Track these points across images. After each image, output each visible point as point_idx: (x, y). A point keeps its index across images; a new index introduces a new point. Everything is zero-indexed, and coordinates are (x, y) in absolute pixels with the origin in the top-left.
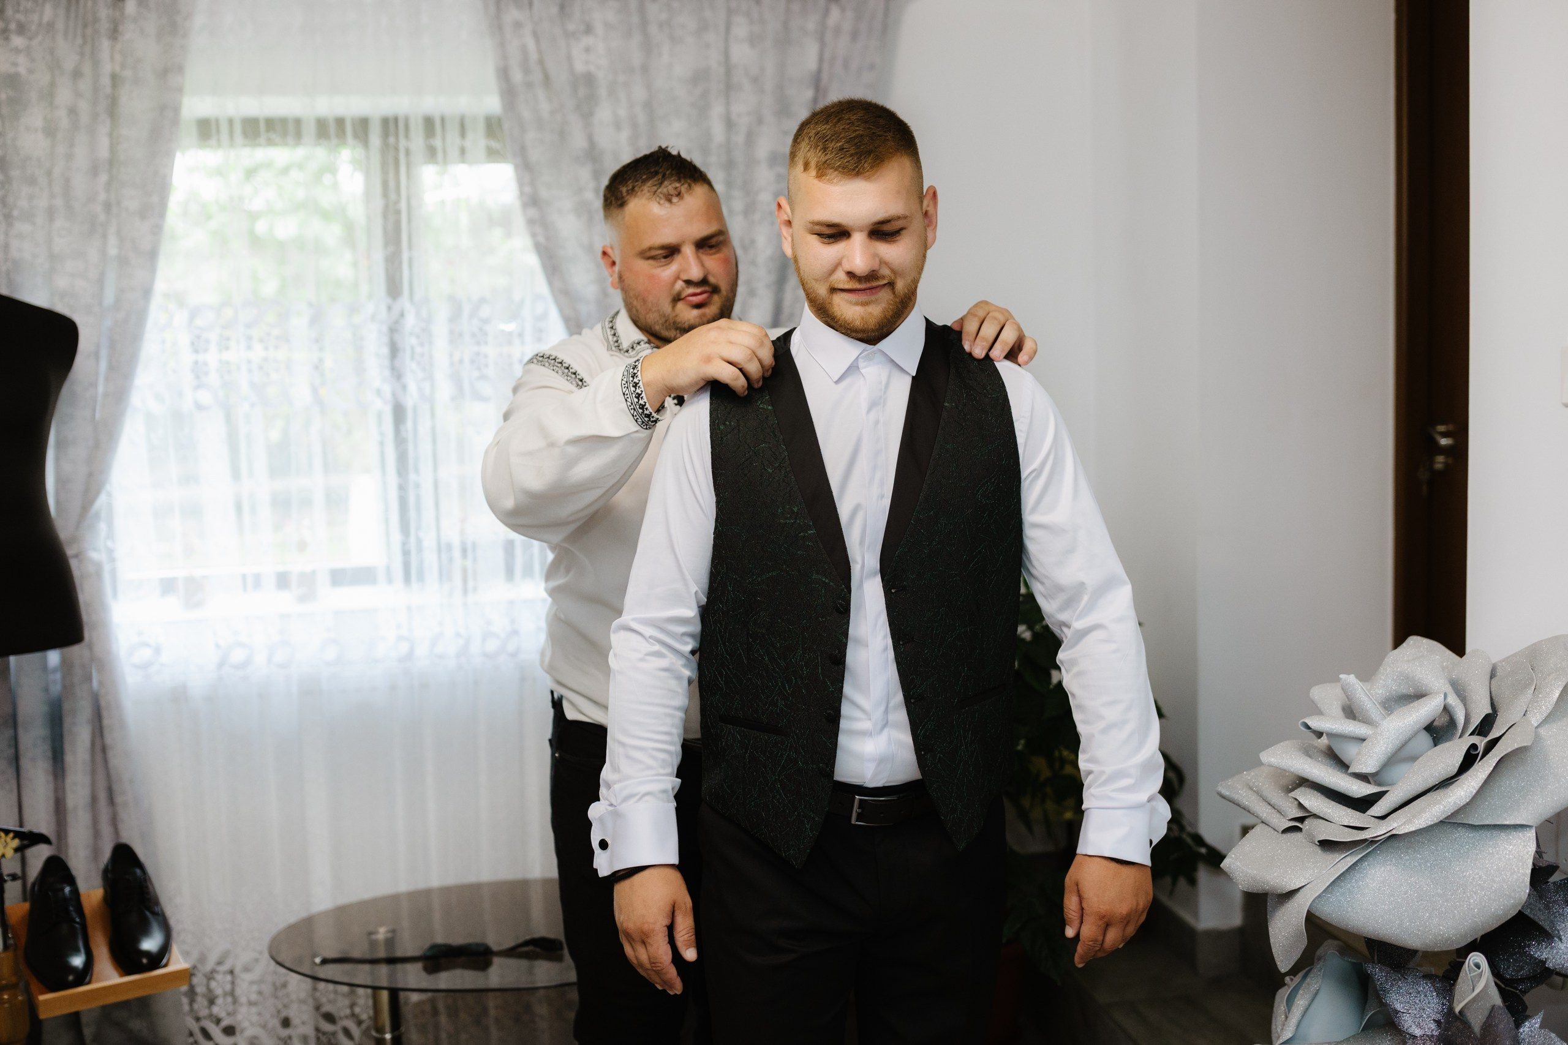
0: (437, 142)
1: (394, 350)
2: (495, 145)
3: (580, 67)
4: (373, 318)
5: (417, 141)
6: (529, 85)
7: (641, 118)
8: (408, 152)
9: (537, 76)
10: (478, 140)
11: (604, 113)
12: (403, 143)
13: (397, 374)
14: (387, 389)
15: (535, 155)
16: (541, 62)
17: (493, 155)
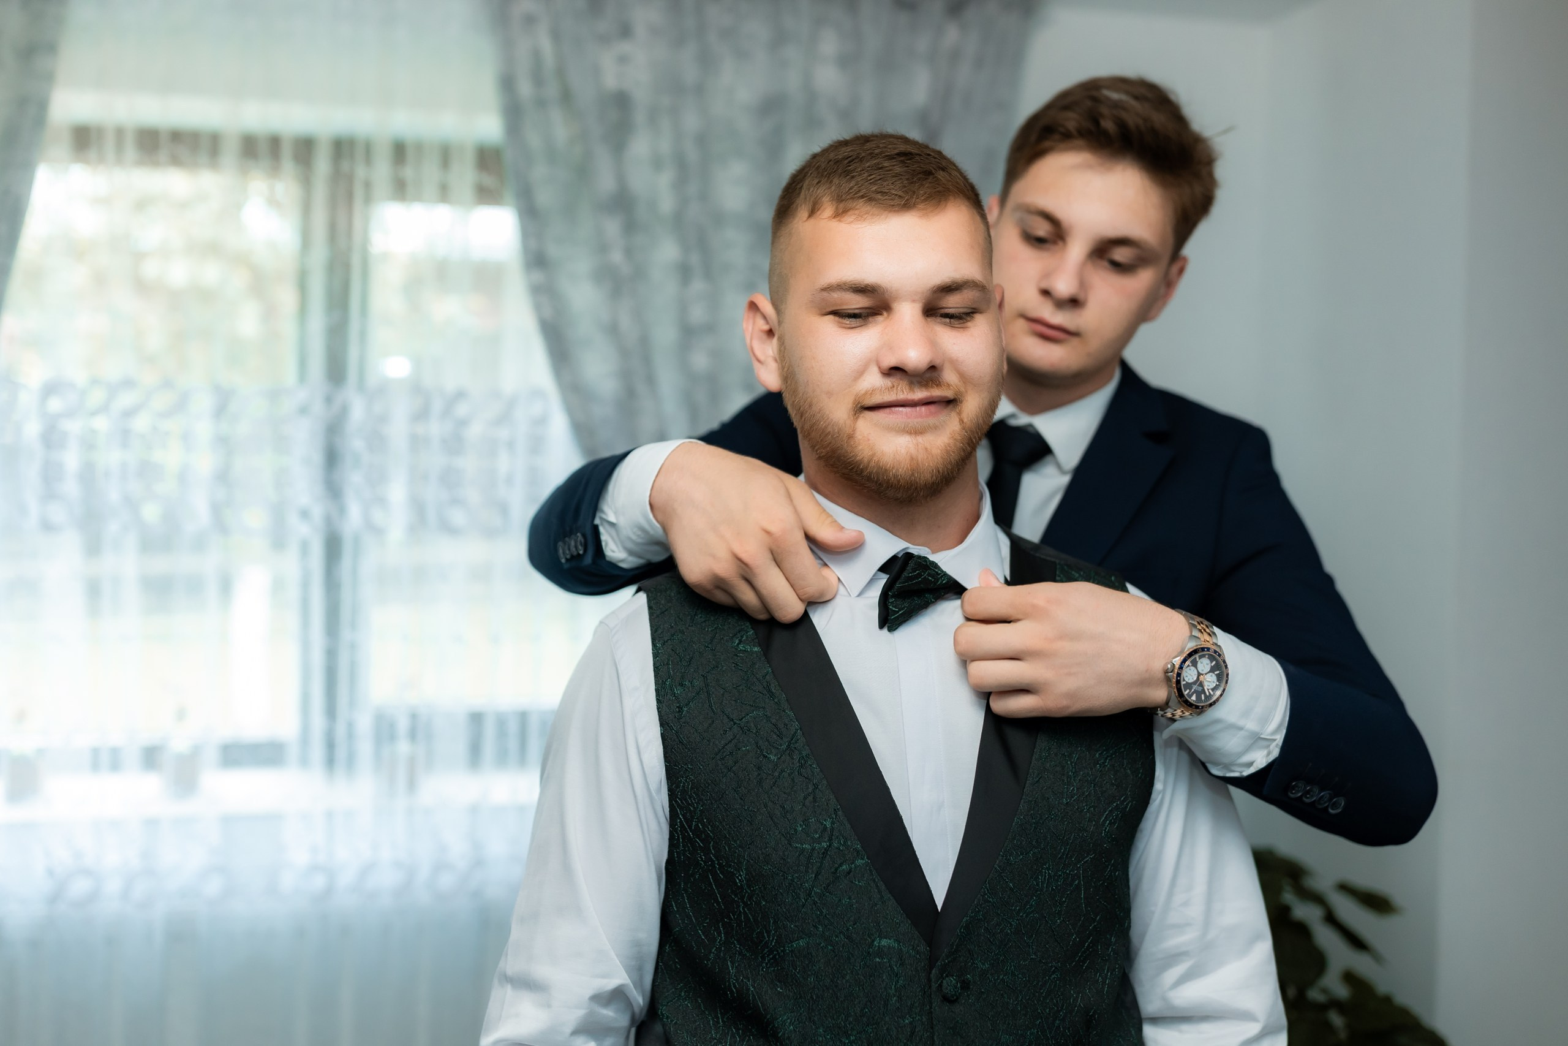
0: (408, 172)
1: (332, 458)
2: (489, 181)
3: (611, 81)
4: (303, 410)
5: (382, 170)
6: (541, 103)
7: (692, 154)
8: (368, 185)
9: (552, 90)
10: (465, 175)
11: (640, 146)
12: (360, 172)
13: (333, 490)
14: (318, 512)
15: (545, 197)
16: (561, 72)
17: (486, 195)
